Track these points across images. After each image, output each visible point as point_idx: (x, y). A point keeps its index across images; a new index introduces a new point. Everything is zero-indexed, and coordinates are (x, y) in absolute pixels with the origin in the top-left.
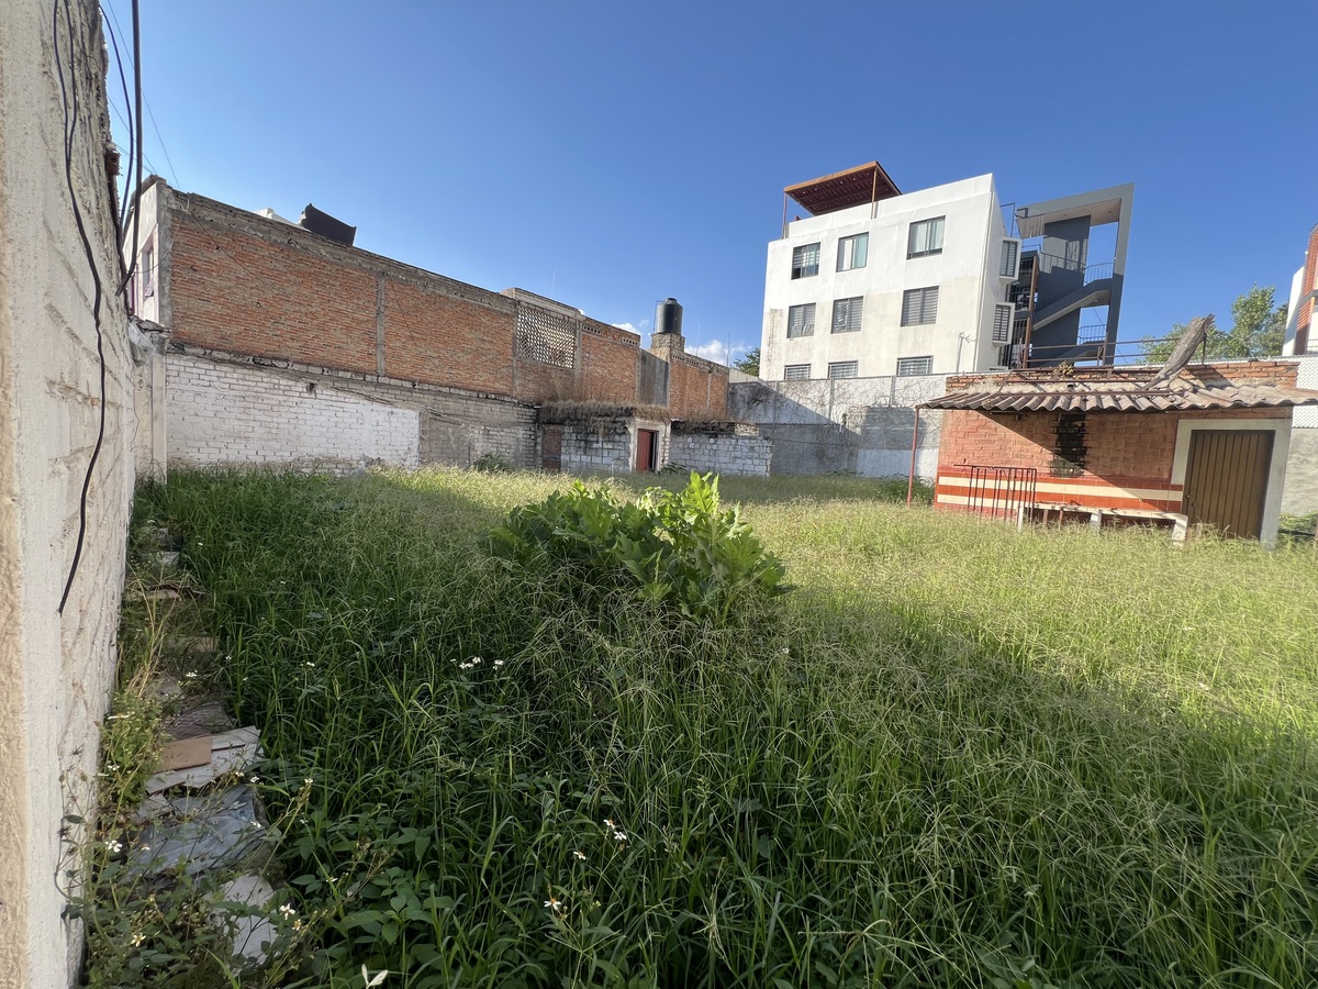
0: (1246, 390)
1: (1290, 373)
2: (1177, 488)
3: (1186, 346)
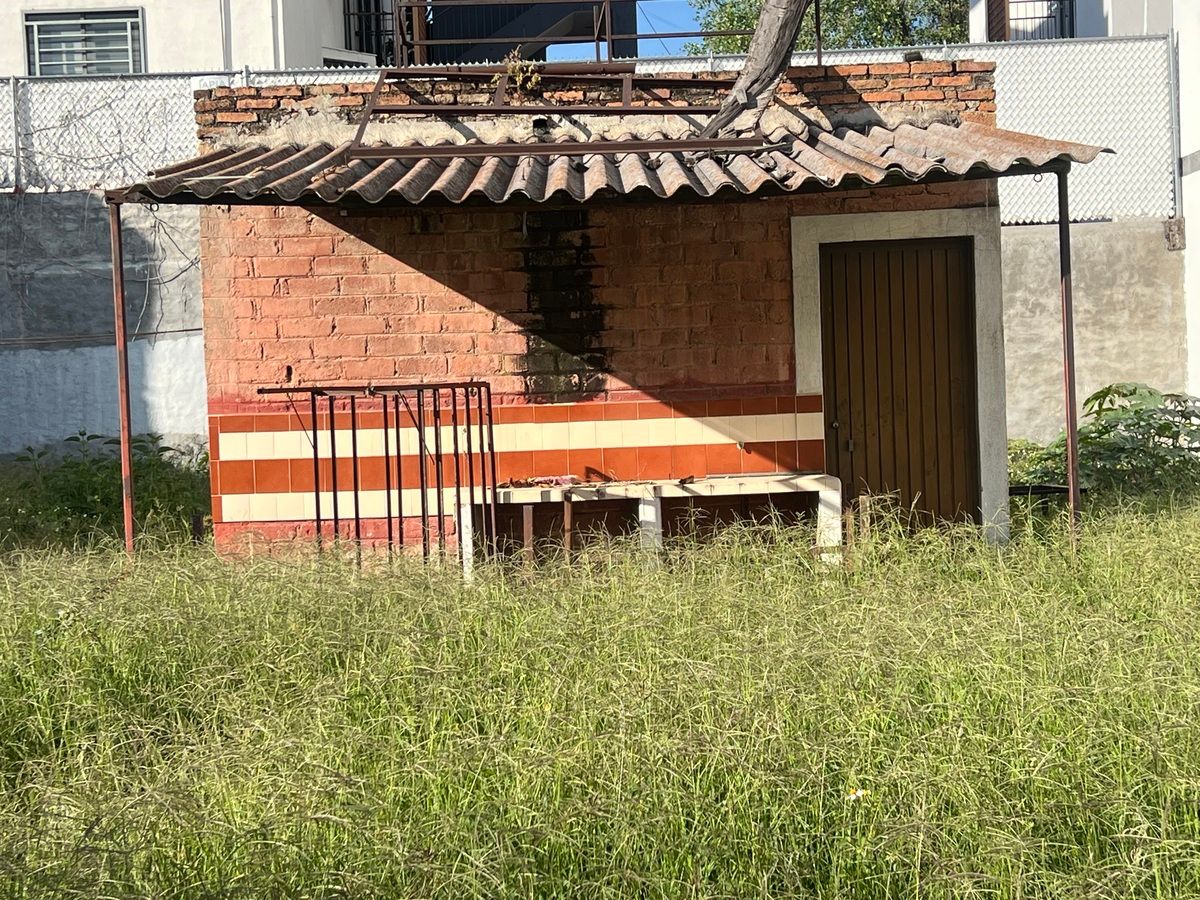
1: (981, 92)
2: (808, 404)
3: (780, 12)
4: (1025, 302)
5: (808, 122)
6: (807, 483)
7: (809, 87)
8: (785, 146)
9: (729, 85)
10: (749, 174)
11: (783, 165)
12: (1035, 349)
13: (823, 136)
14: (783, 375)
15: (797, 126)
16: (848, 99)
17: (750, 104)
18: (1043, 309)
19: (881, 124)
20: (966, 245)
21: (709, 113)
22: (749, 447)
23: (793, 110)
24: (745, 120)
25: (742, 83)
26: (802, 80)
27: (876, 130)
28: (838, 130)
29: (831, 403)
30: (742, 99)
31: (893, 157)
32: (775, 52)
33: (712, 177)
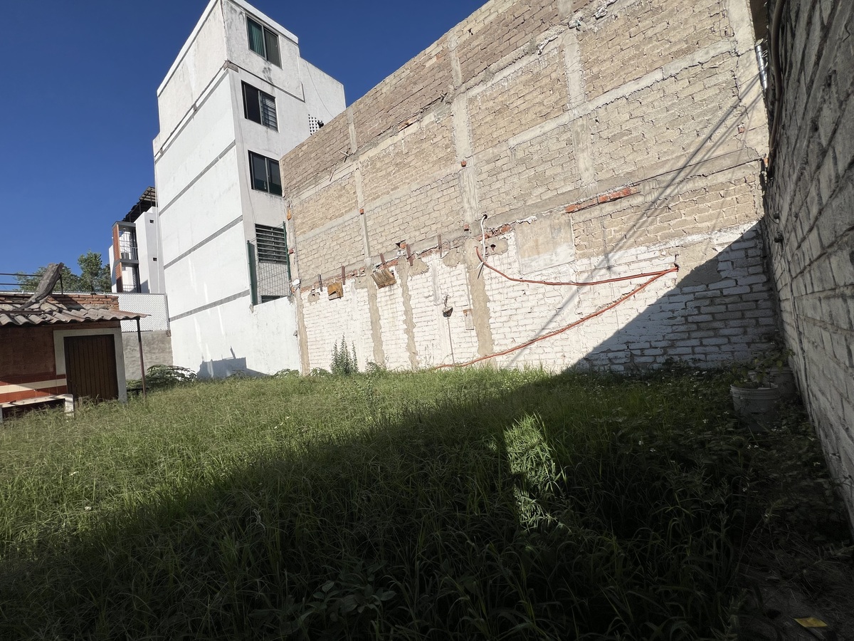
0: (92, 311)
1: (115, 302)
2: (61, 377)
3: (48, 281)
4: (130, 349)
5: (58, 307)
6: (61, 397)
7: (58, 299)
8: (51, 313)
9: (29, 297)
10: (36, 319)
11: (49, 317)
12: (134, 359)
13: (64, 311)
14: (51, 370)
15: (55, 308)
16: (72, 302)
17: (37, 302)
18: (135, 350)
19: (83, 308)
20: (112, 336)
21: (21, 304)
22: (38, 390)
23: (53, 304)
24: (35, 306)
25: (34, 297)
26: (56, 298)
27: (82, 310)
28: (69, 309)
29: (69, 375)
30: (34, 301)
31: (87, 316)
32: (46, 290)
33: (21, 320)
